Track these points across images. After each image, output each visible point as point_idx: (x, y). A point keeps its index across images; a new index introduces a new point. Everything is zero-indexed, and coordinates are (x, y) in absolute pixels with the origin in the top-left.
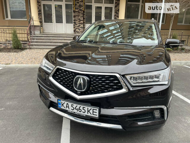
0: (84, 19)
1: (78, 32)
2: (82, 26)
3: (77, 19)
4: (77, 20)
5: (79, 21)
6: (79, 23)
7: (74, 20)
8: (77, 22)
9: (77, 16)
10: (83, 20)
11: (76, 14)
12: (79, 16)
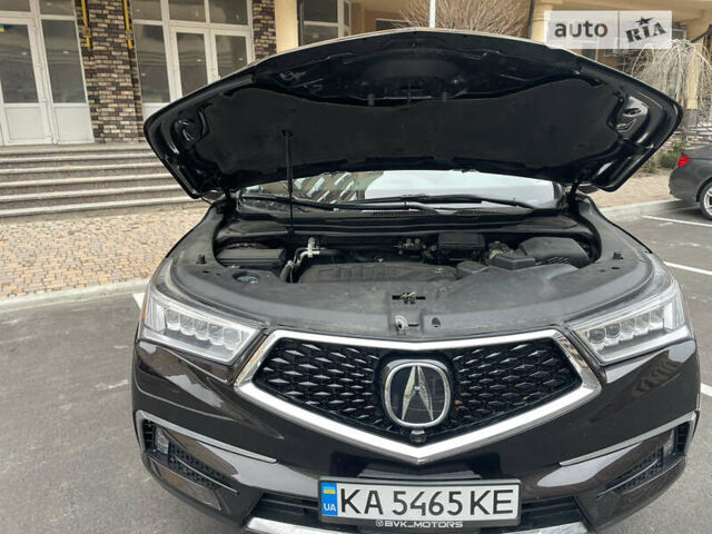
0: (134, 81)
1: (114, 137)
2: (131, 110)
3: (105, 84)
4: (103, 88)
5: (114, 93)
6: (116, 101)
7: (89, 89)
8: (107, 96)
9: (103, 71)
10: (133, 88)
11: (98, 62)
12: (110, 71)
